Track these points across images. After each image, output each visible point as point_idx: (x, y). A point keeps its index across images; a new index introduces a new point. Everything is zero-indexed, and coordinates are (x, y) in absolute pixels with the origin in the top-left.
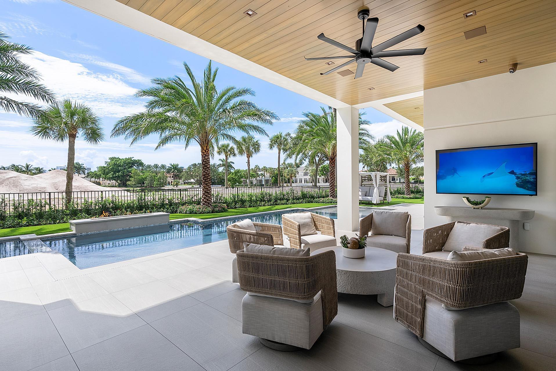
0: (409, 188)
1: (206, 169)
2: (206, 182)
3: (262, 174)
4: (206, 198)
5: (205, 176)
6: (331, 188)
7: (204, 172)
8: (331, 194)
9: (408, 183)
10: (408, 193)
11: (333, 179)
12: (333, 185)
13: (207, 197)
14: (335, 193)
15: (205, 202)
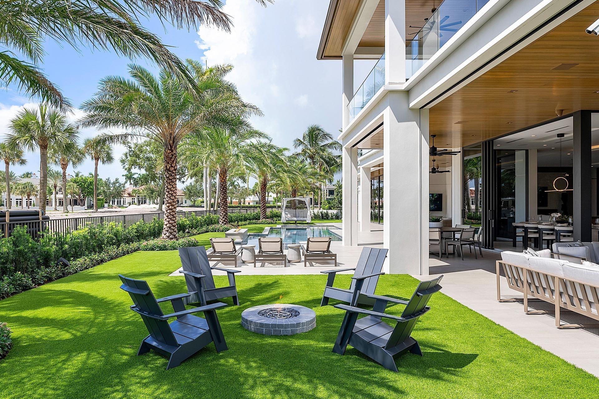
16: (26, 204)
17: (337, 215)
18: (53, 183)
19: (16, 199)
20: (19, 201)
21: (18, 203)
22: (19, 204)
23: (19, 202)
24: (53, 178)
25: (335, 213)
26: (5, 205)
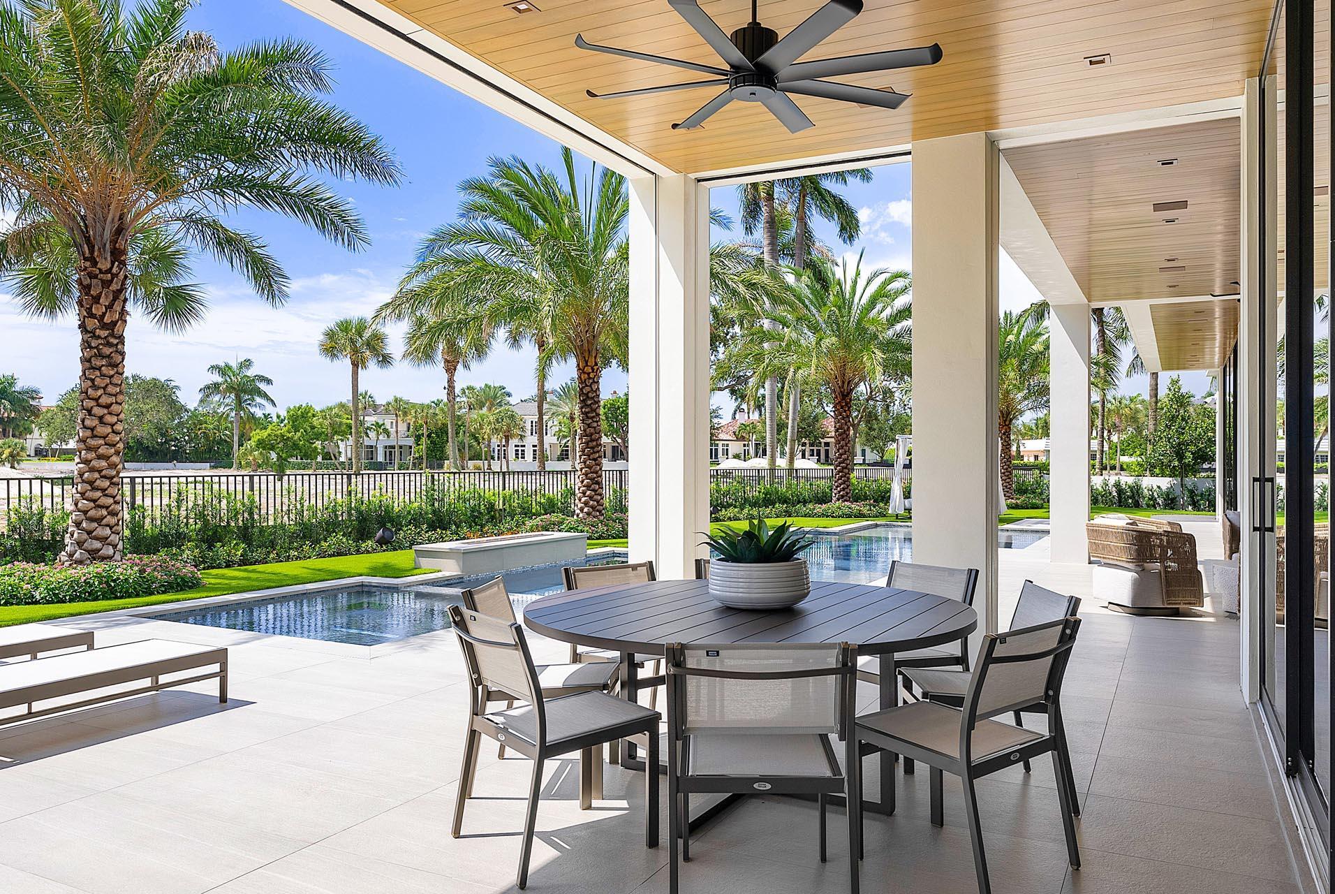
0: (1010, 478)
1: (593, 417)
2: (594, 453)
3: (378, 425)
4: (595, 497)
5: (591, 439)
6: (842, 477)
7: (589, 426)
8: (839, 492)
9: (1009, 465)
10: (1007, 492)
11: (845, 452)
12: (846, 468)
13: (596, 494)
14: (850, 490)
15: (591, 510)
16: (532, 456)
17: (1168, 495)
18: (568, 410)
19: (516, 446)
20: (520, 449)
21: (518, 454)
22: (520, 456)
23: (520, 453)
24: (568, 401)
25: (1164, 488)
26: (496, 458)
